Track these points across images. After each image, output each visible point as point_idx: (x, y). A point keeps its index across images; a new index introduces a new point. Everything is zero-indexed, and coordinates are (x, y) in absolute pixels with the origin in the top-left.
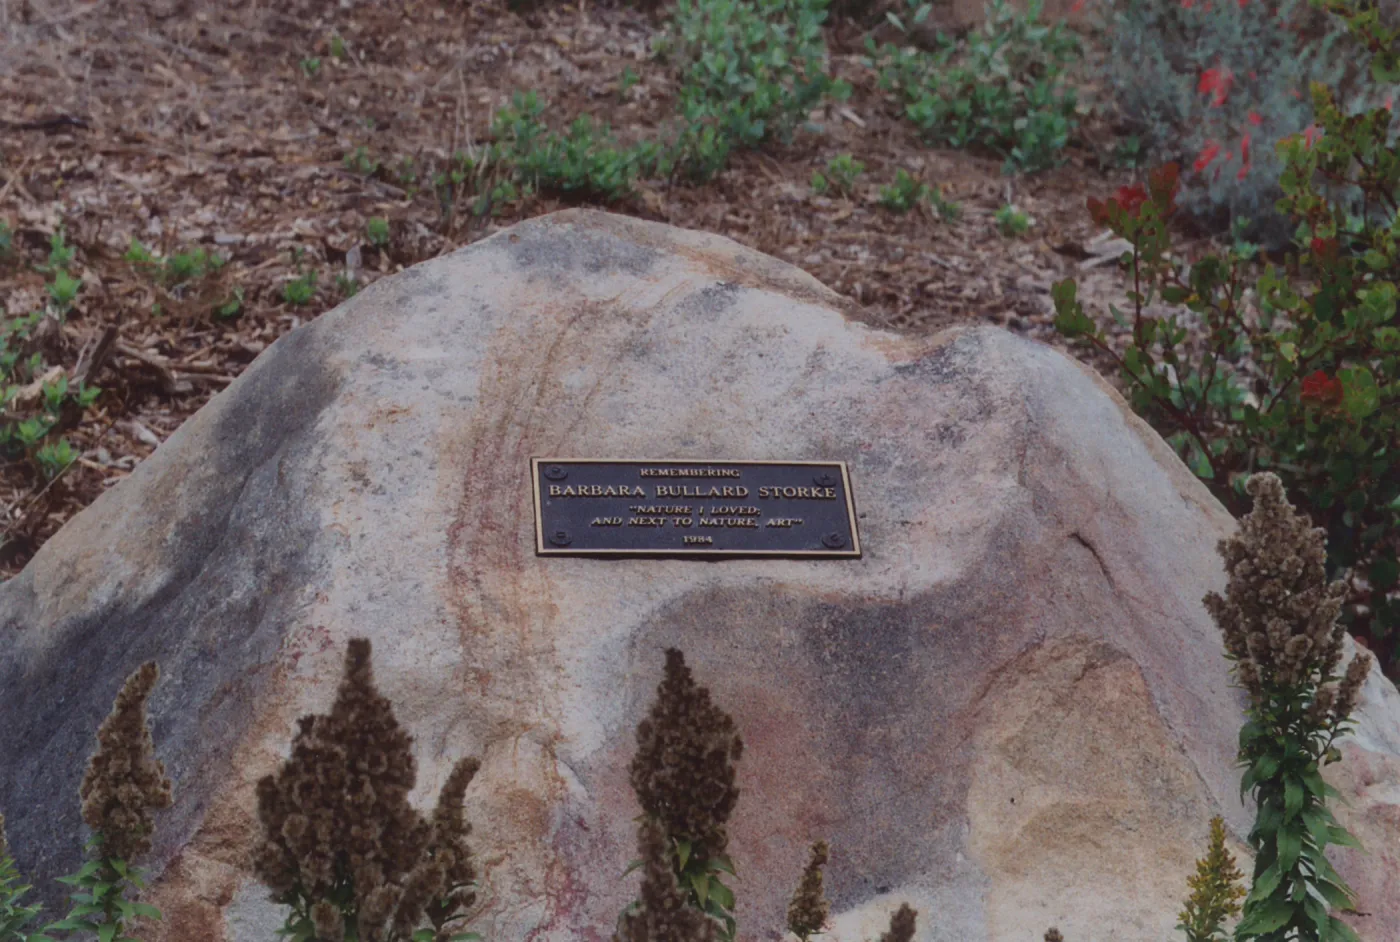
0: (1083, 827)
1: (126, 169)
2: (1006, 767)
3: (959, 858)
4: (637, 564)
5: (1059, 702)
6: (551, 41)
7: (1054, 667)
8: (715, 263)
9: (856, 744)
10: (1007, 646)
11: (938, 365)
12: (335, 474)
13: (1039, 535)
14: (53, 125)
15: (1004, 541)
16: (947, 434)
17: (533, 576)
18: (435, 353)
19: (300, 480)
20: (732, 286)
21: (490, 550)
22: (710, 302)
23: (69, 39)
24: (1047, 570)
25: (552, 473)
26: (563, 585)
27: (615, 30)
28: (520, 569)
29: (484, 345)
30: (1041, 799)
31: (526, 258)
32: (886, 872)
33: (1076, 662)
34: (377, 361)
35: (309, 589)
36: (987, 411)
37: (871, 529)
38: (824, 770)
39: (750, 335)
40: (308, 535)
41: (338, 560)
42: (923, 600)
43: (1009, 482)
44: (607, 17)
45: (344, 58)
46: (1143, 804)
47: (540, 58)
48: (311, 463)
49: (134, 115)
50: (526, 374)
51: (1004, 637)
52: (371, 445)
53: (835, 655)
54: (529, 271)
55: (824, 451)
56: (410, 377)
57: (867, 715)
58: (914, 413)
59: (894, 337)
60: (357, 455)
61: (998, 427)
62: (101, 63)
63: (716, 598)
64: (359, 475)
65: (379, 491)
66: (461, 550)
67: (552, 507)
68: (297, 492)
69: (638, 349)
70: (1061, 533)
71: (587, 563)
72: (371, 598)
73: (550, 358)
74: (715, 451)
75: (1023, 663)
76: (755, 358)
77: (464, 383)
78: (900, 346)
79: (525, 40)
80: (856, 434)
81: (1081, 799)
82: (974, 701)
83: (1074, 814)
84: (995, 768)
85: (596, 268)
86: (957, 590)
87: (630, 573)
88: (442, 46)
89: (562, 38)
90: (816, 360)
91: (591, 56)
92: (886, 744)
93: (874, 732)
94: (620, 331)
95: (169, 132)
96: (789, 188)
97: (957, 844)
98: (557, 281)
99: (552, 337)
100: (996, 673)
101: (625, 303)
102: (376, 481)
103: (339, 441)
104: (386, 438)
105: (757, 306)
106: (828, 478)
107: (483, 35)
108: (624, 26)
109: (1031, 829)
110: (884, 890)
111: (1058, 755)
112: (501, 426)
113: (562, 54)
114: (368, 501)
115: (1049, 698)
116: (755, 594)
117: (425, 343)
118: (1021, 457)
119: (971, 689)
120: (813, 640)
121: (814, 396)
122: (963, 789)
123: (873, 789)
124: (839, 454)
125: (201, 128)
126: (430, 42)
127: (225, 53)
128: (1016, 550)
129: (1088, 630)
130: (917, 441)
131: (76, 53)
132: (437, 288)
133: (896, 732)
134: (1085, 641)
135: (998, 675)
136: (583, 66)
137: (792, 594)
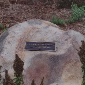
0: (74, 78)
1: (17, 21)
2: (67, 72)
3: (60, 80)
4: (34, 51)
5: (73, 65)
6: (61, 12)
7: (73, 62)
8: (47, 24)
9: (52, 69)
10: (68, 60)
11: (67, 34)
12: (7, 42)
13: (73, 49)
14: (12, 18)
15: (69, 50)
16: (66, 40)
17: (23, 52)
18: (18, 31)
19: (3, 43)
20: (49, 26)
21: (20, 50)
22: (46, 27)
23: (16, 11)
24: (73, 53)
25: (27, 43)
26: (26, 53)
27: (67, 11)
28: (22, 51)
29: (23, 31)
30: (70, 75)
31: (29, 23)
32: (53, 81)
33: (75, 62)
34: (13, 32)
35: (2, 53)
36: (70, 38)
37: (57, 49)
38: (49, 71)
39: (50, 30)
40: (3, 48)
41: (5, 50)
42: (61, 55)
43: (71, 44)
44: (66, 10)
45: (41, 13)
46: (80, 76)
47: (59, 13)
48: (5, 41)
49: (20, 17)
50: (27, 33)
51: (68, 59)
52: (10, 40)
53: (52, 61)
54: (29, 24)
55: (54, 41)
56: (15, 33)
57: (54, 66)
58: (63, 38)
59: (63, 31)
60: (9, 41)
61: (71, 39)
62: (18, 13)
63: (41, 55)
64: (9, 42)
65: (11, 44)
66: (17, 49)
67: (27, 46)
68: (3, 44)
69: (38, 31)
70: (75, 49)
71: (29, 51)
72: (8, 54)
73: (29, 32)
74: (44, 41)
75: (69, 62)
76: (49, 33)
77: (21, 34)
78: (64, 32)
79: (58, 12)
80: (58, 40)
81: (74, 75)
82: (64, 65)
83: (73, 76)
84: (66, 72)
85: (36, 24)
86: (64, 54)
87: (33, 52)
88: (50, 12)
89: (62, 11)
90: (55, 33)
91: (64, 13)
92: (55, 69)
93: (54, 68)
94: (37, 30)
95: (22, 19)
96: (80, 25)
97: (61, 79)
98: (32, 25)
99: (30, 30)
100: (67, 62)
101: (38, 27)
102: (10, 43)
103: (7, 39)
104: (12, 39)
105: (51, 28)
106: (54, 44)
107: (55, 11)
108: (68, 10)
109: (68, 78)
110: (53, 83)
111: (72, 71)
112: (23, 38)
113: (62, 13)
114: (9, 45)
115: (72, 65)
116: (45, 54)
117: (18, 30)
118: (72, 42)
119: (64, 64)
120: (50, 59)
121: (55, 36)
122: (62, 73)
123: (53, 73)
124: (55, 42)
125: (25, 18)
126: (49, 12)
127: (30, 12)
128: (70, 51)
129: (76, 59)
130: (63, 41)
131: (16, 12)
132: (20, 26)
133: (56, 68)
134: (76, 60)
135: (67, 63)
136: (63, 14)
137: (49, 55)
